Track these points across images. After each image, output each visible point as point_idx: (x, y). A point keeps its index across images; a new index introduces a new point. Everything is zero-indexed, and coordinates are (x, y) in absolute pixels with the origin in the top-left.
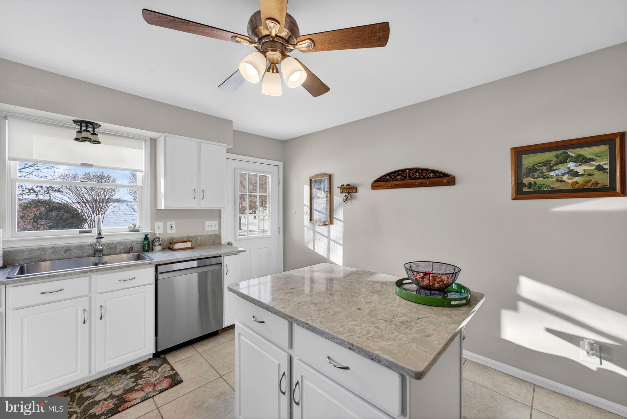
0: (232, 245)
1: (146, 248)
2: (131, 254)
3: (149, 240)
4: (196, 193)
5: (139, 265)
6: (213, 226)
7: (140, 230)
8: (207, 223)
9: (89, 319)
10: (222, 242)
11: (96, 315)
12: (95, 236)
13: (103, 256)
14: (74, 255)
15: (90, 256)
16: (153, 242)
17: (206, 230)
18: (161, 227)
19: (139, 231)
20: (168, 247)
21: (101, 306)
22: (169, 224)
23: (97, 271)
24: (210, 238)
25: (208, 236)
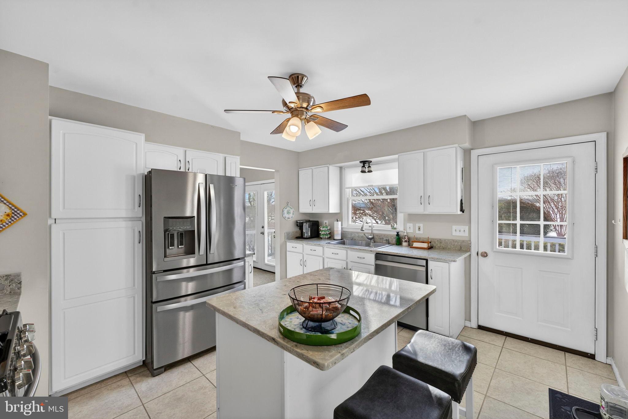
3: (400, 236)
8: (454, 227)
10: (471, 250)
17: (453, 235)
18: (412, 228)
19: (396, 229)
22: (417, 225)
24: (456, 244)
25: (453, 240)
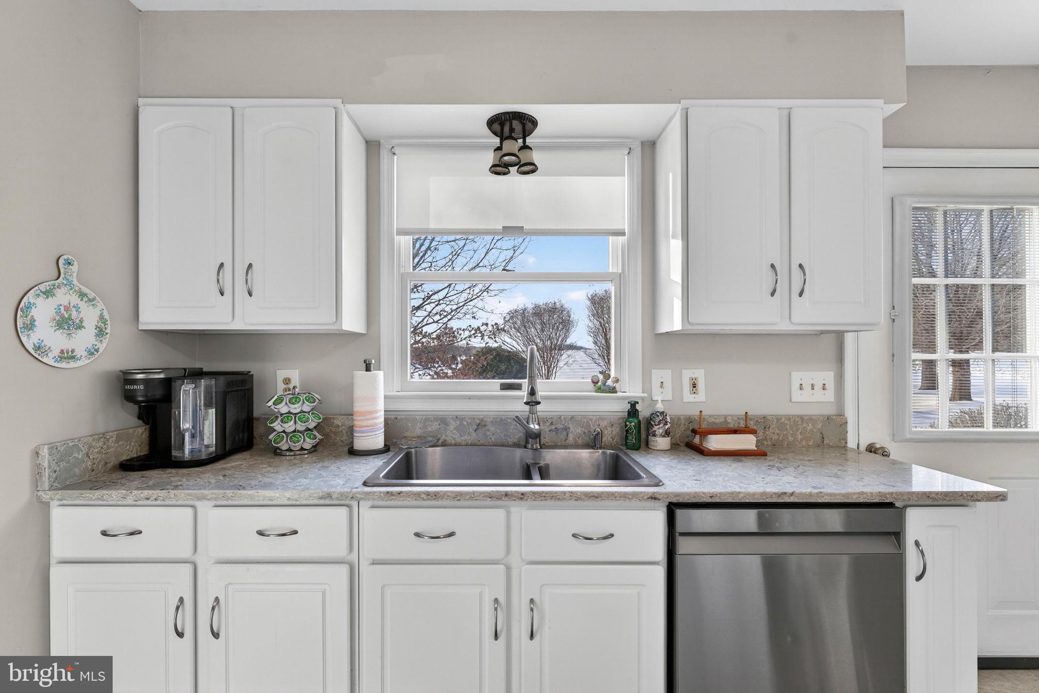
0: (888, 456)
1: (632, 440)
2: (600, 451)
3: (641, 418)
4: (779, 277)
5: (624, 496)
6: (819, 386)
7: (618, 389)
8: (798, 377)
9: (505, 628)
10: (849, 441)
11: (520, 621)
12: (522, 398)
13: (541, 448)
14: (491, 438)
15: (516, 445)
16: (649, 423)
17: (793, 400)
18: (668, 383)
19: (616, 392)
20: (687, 440)
21: (532, 601)
22: (687, 375)
23: (521, 499)
24: (810, 427)
25: (802, 418)
